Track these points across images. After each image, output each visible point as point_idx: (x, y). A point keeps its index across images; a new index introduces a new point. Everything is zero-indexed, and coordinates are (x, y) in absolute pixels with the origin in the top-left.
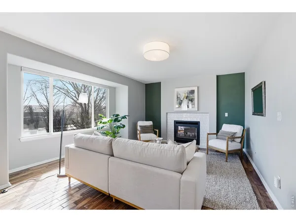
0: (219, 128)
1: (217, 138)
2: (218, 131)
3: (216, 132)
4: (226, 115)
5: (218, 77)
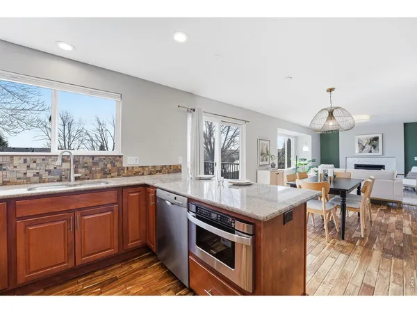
0: (407, 169)
1: (406, 178)
3: (404, 173)
4: (416, 159)
5: (405, 125)
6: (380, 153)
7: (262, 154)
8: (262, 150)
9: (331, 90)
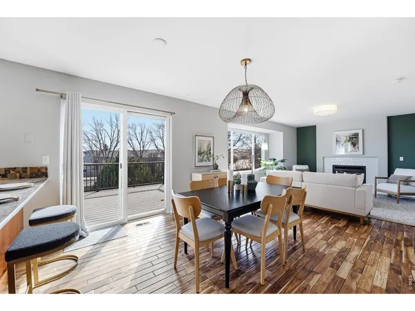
0: (390, 172)
1: (388, 182)
2: (389, 175)
3: (387, 177)
4: (401, 159)
5: (389, 119)
6: (361, 152)
7: (200, 154)
8: (200, 149)
9: (246, 61)
